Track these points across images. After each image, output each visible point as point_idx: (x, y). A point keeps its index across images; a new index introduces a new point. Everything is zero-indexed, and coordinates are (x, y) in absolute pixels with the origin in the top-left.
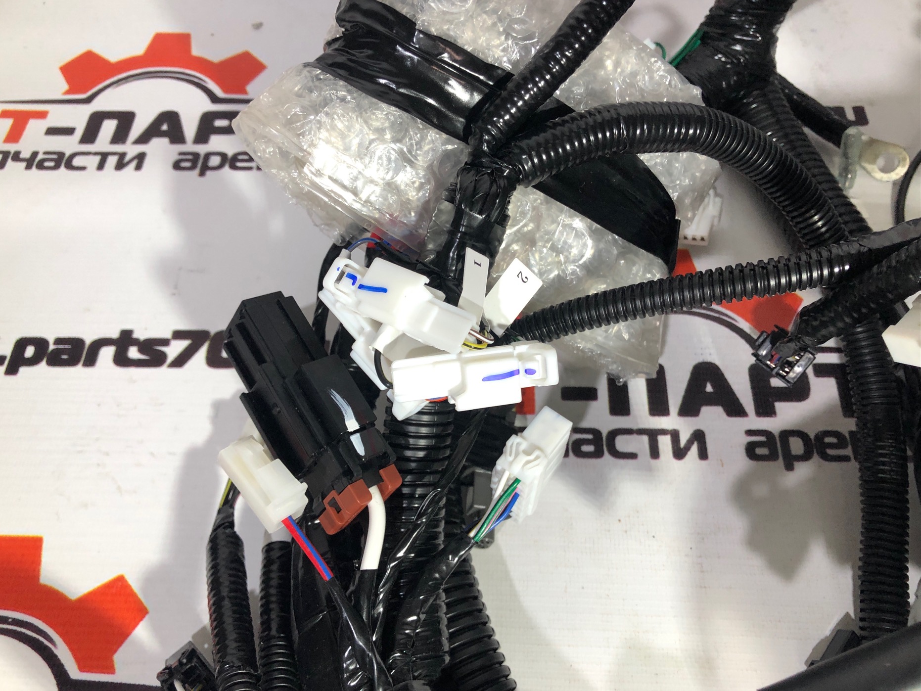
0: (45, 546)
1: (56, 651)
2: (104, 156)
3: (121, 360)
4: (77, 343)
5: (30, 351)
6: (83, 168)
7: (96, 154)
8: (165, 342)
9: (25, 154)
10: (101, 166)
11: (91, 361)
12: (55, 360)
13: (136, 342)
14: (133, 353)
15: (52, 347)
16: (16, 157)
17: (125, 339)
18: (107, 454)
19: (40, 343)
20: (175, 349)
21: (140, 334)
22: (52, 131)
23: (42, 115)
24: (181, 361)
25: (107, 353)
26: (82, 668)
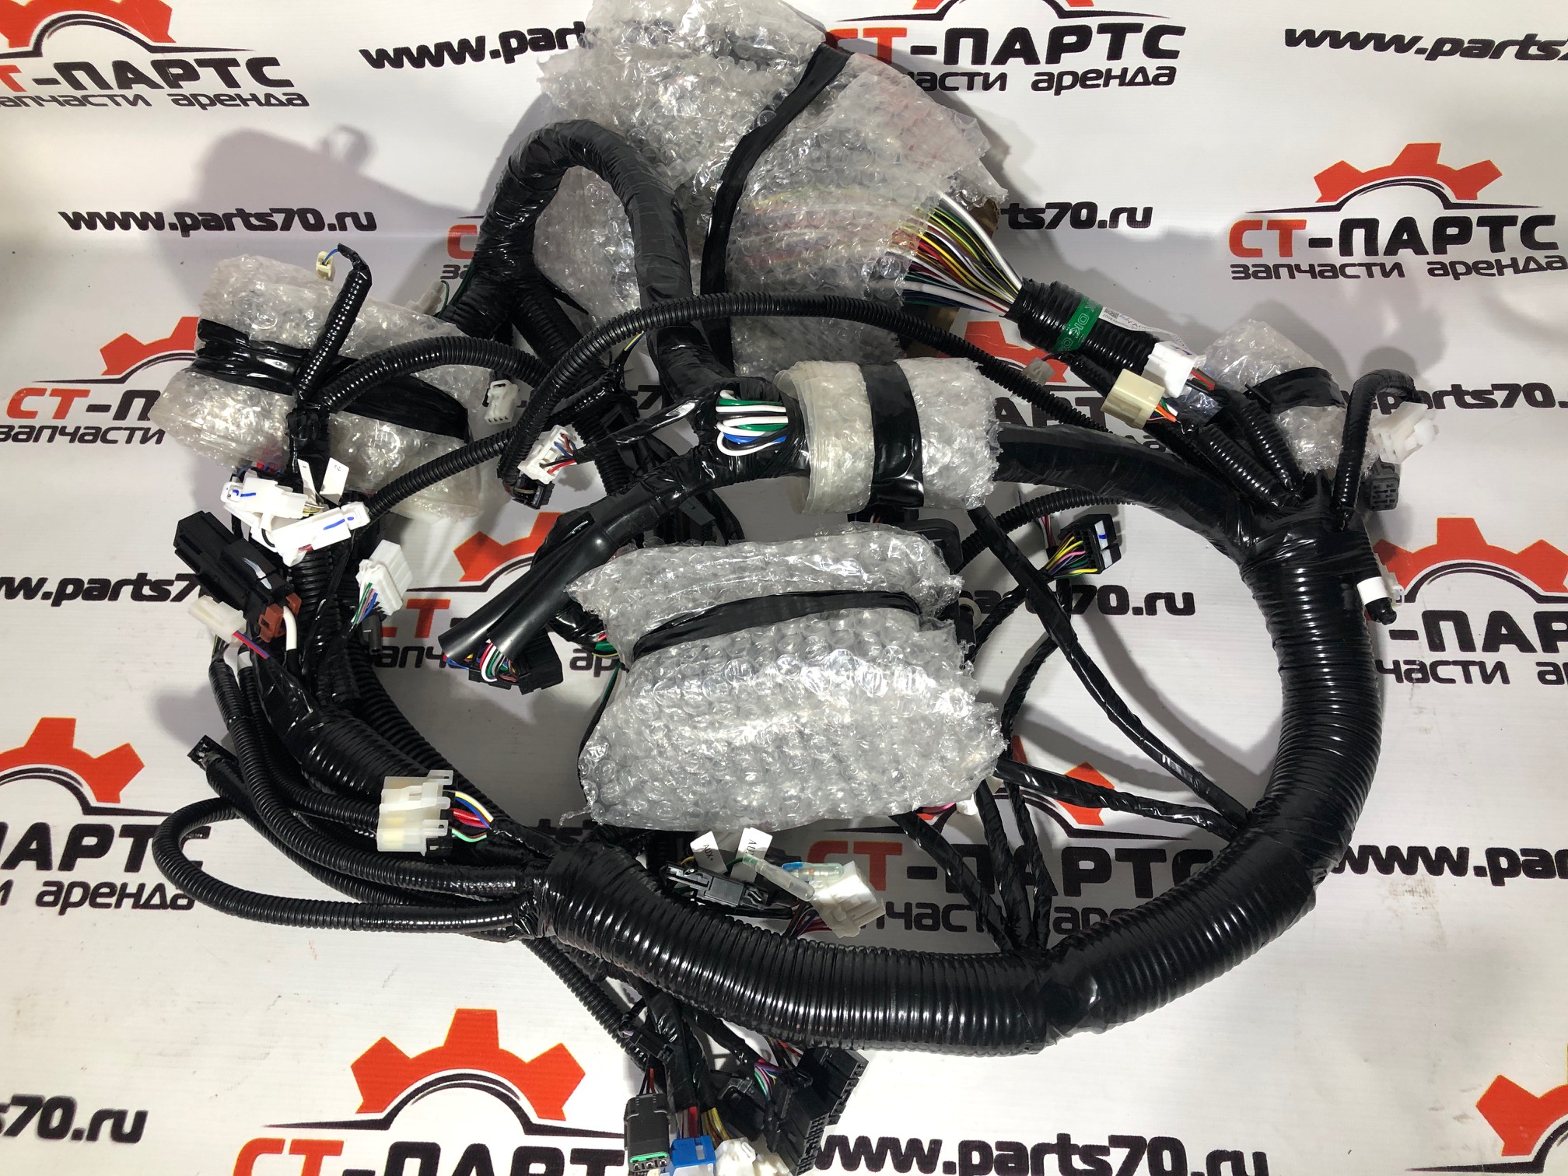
0: (77, 724)
1: (82, 790)
2: (132, 431)
3: (137, 596)
4: (105, 583)
5: (70, 589)
6: (115, 442)
7: (126, 429)
8: (171, 583)
9: (71, 430)
10: (129, 441)
11: (115, 596)
12: (89, 596)
13: (149, 583)
14: (146, 591)
15: (86, 586)
16: (63, 431)
17: (142, 579)
18: (123, 663)
19: (77, 583)
20: (176, 588)
21: (152, 577)
22: (93, 408)
23: (85, 394)
24: (180, 597)
25: (127, 590)
26: (98, 800)
